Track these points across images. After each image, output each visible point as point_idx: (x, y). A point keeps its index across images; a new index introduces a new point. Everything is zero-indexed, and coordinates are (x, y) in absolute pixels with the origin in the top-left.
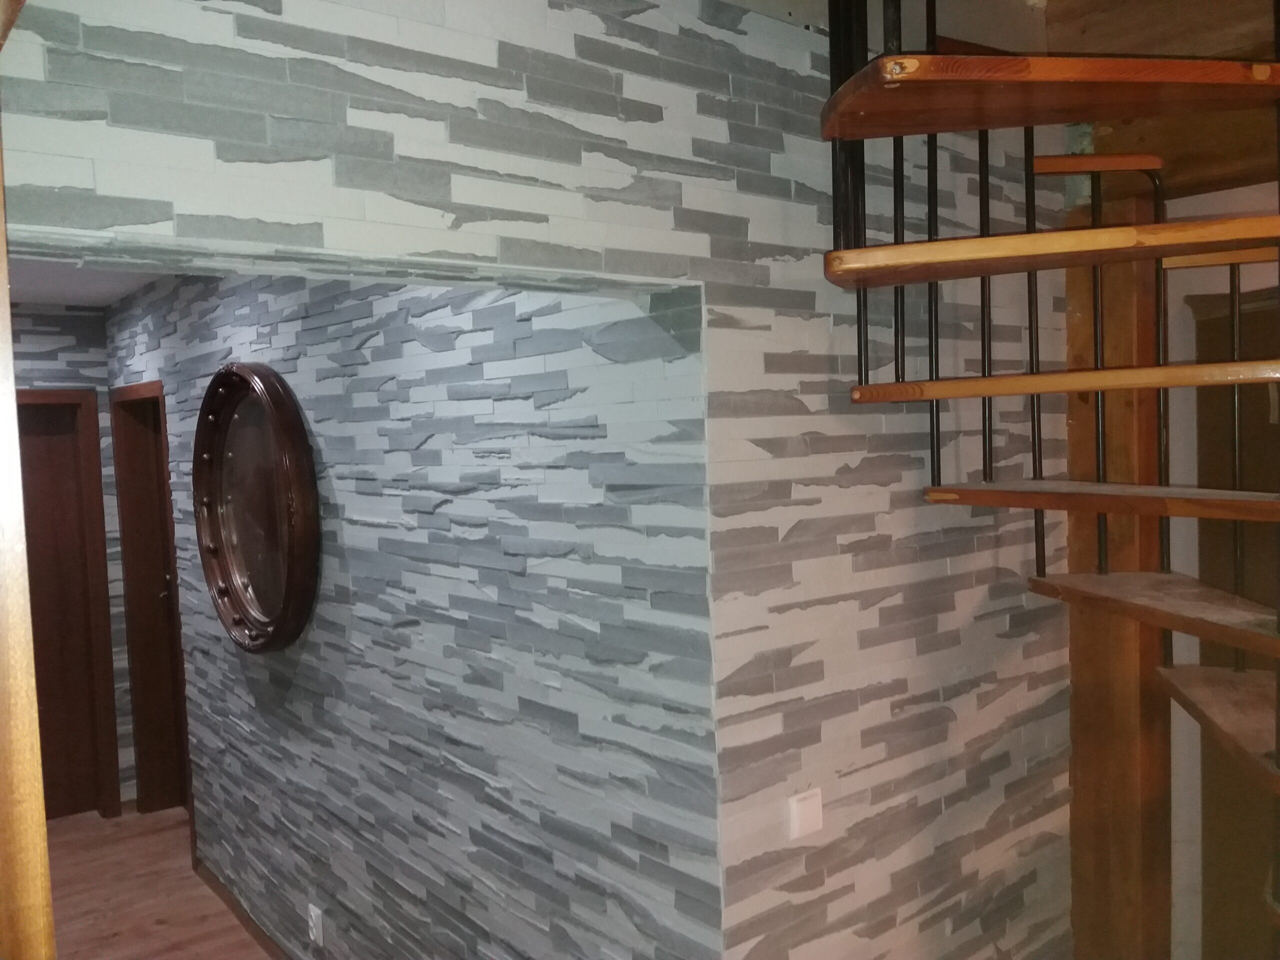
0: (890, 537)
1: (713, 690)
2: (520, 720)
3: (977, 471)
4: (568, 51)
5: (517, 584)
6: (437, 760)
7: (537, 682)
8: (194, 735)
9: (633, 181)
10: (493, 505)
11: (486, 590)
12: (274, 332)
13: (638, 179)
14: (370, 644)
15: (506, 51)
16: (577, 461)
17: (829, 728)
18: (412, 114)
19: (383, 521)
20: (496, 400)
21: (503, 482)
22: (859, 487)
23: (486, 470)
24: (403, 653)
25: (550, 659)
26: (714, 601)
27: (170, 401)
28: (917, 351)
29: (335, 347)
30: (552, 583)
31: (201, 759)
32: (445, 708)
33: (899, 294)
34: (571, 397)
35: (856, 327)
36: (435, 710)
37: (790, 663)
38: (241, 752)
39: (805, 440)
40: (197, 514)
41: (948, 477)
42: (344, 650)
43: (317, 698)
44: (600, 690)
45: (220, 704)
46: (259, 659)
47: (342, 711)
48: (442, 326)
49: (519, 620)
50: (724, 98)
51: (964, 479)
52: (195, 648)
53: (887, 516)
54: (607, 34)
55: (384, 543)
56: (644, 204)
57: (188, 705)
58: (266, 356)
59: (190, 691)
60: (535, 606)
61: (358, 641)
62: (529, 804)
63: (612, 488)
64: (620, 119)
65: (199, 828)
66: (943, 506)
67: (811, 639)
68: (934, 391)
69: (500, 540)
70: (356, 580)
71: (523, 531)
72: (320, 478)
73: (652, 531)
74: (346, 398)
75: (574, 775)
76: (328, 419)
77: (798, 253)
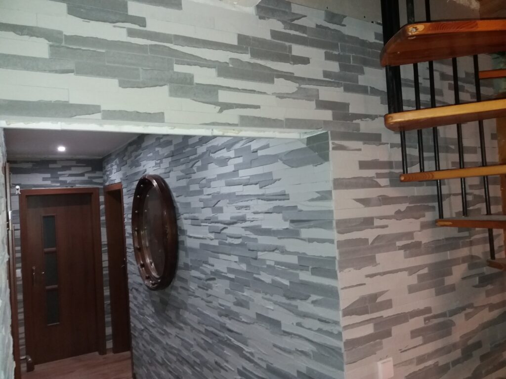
0: (421, 242)
1: (341, 313)
2: (257, 323)
3: (460, 212)
4: (268, 37)
5: (254, 263)
6: (223, 338)
7: (263, 307)
8: (132, 323)
9: (297, 89)
10: (243, 229)
11: (241, 265)
12: (161, 162)
13: (299, 88)
14: (197, 288)
15: (242, 38)
16: (277, 210)
17: (396, 330)
18: (201, 66)
19: (201, 236)
20: (244, 185)
21: (247, 219)
22: (406, 220)
23: (240, 214)
24: (210, 292)
25: (268, 296)
26: (340, 272)
27: (125, 191)
28: (429, 159)
29: (183, 167)
30: (268, 263)
31: (135, 333)
32: (226, 316)
33: (420, 133)
34: (274, 183)
35: (400, 148)
36: (222, 317)
37: (376, 300)
38: (149, 330)
39: (380, 200)
40: (133, 234)
41: (446, 215)
42: (187, 290)
43: (177, 309)
44: (290, 311)
45: (142, 311)
46: (156, 293)
47: (187, 315)
48: (223, 156)
49: (255, 279)
50: (336, 53)
51: (454, 215)
52: (133, 288)
53: (420, 233)
54: (285, 29)
55: (202, 245)
56: (303, 99)
57: (131, 311)
58: (158, 172)
59: (131, 305)
60: (261, 273)
61: (193, 286)
62: (262, 360)
63: (292, 221)
64: (291, 64)
65: (135, 361)
66: (445, 228)
67: (386, 289)
68: (438, 175)
69: (246, 244)
70: (191, 260)
71: (255, 240)
72: (179, 219)
73: (311, 240)
74: (187, 187)
75: (280, 348)
76: (181, 196)
77: (373, 117)
